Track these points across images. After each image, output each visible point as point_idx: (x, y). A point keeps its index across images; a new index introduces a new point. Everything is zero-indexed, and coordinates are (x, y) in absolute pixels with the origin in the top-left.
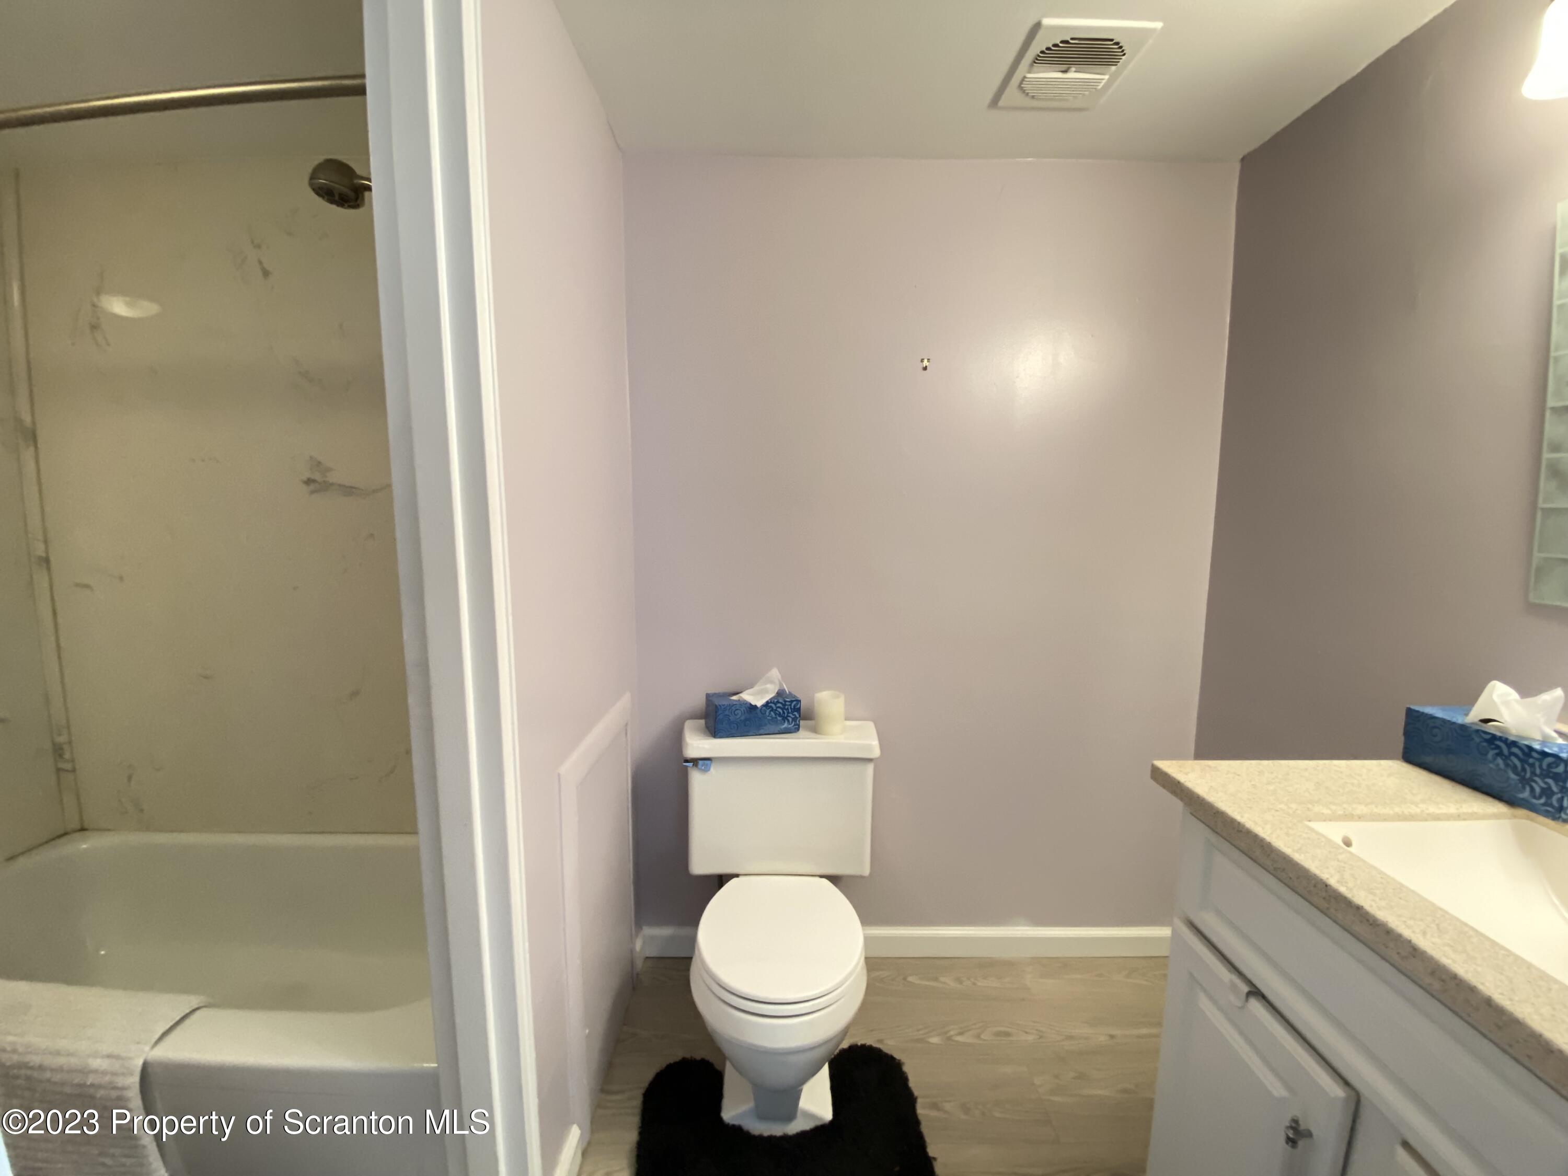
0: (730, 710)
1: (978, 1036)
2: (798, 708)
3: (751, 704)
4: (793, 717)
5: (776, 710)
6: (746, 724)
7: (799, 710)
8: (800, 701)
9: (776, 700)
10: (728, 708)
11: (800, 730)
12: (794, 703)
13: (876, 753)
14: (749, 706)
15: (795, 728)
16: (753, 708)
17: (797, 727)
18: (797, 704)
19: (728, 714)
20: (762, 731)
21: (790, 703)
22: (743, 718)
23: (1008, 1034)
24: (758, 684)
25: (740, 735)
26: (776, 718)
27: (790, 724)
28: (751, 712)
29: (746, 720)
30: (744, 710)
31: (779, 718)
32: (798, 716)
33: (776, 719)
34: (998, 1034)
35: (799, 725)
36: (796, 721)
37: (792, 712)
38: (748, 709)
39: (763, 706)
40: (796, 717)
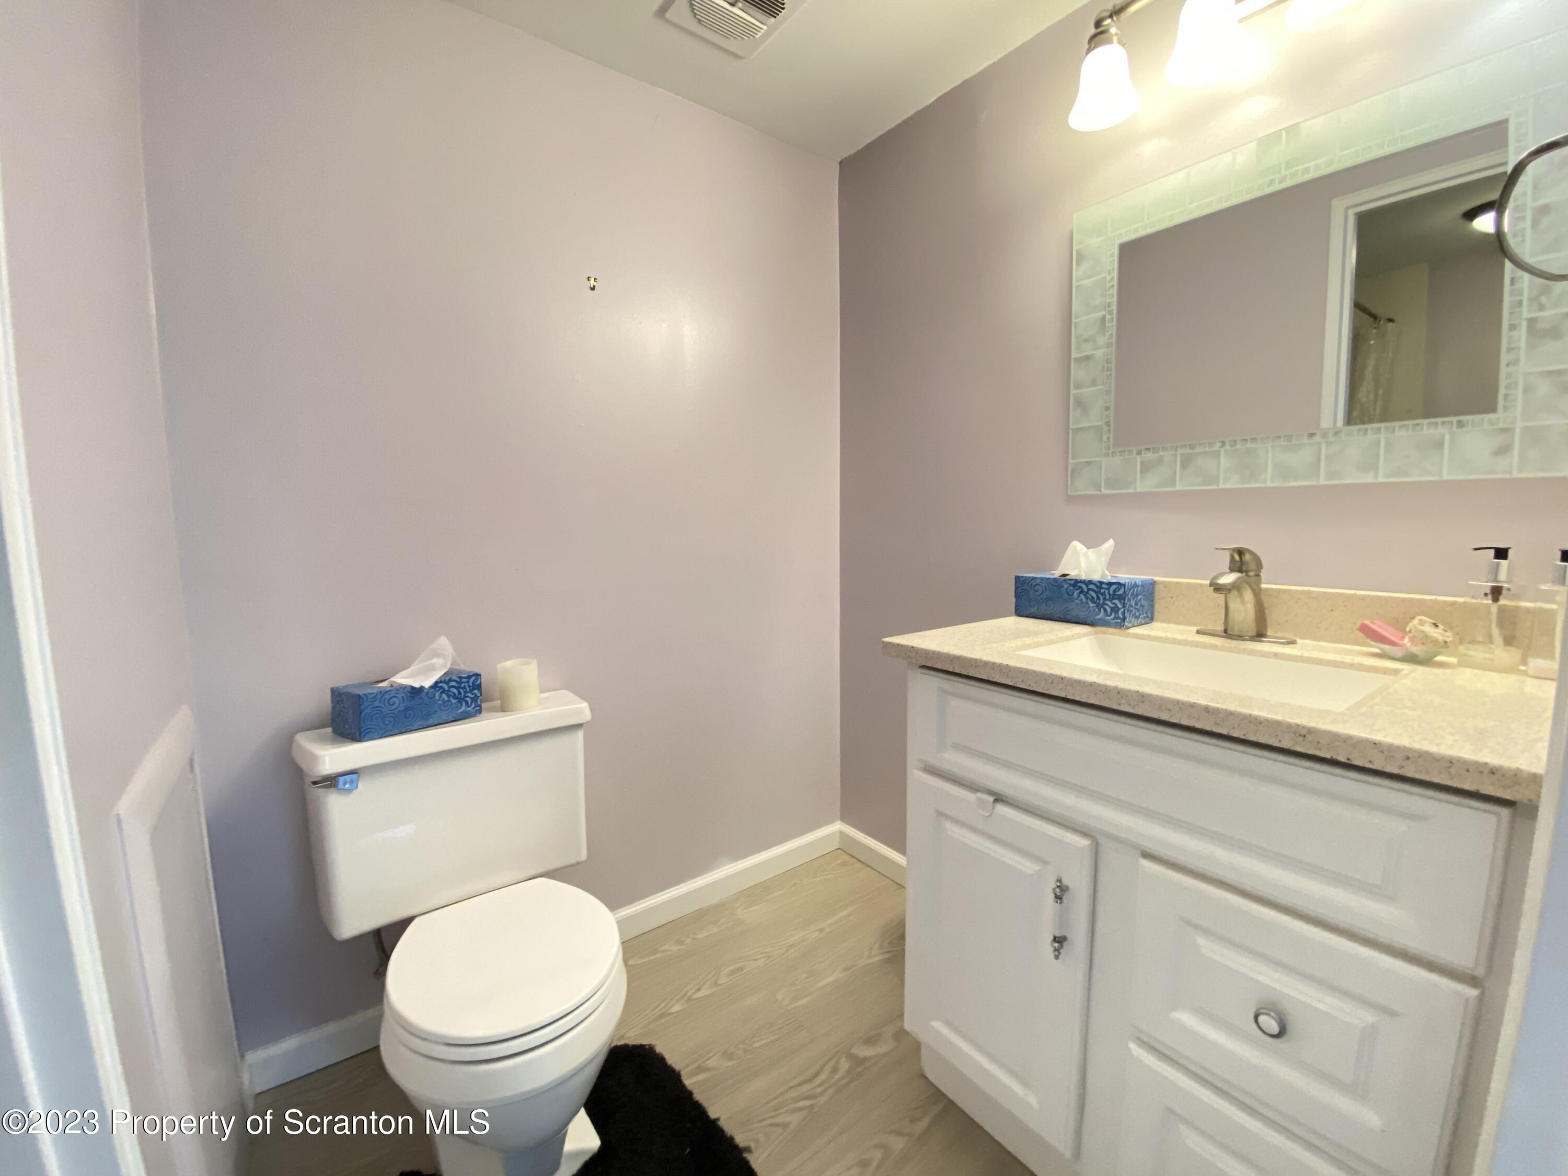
0: (383, 699)
1: (716, 984)
2: (478, 685)
3: (412, 688)
4: (472, 696)
5: (449, 691)
6: (408, 716)
7: (479, 687)
8: (480, 675)
9: (447, 679)
10: (379, 697)
11: (483, 712)
12: (473, 678)
13: (587, 716)
14: (409, 689)
15: (476, 710)
16: (415, 692)
17: (478, 708)
18: (477, 679)
19: (379, 705)
20: (431, 721)
21: (467, 680)
22: (402, 708)
23: (740, 969)
24: (417, 661)
25: (397, 732)
26: (449, 701)
27: (469, 707)
28: (413, 698)
29: (407, 709)
30: (403, 697)
31: (454, 701)
32: (479, 695)
33: (450, 703)
34: (731, 973)
35: (480, 706)
36: (476, 701)
37: (471, 692)
38: (409, 695)
39: (431, 687)
40: (476, 696)
